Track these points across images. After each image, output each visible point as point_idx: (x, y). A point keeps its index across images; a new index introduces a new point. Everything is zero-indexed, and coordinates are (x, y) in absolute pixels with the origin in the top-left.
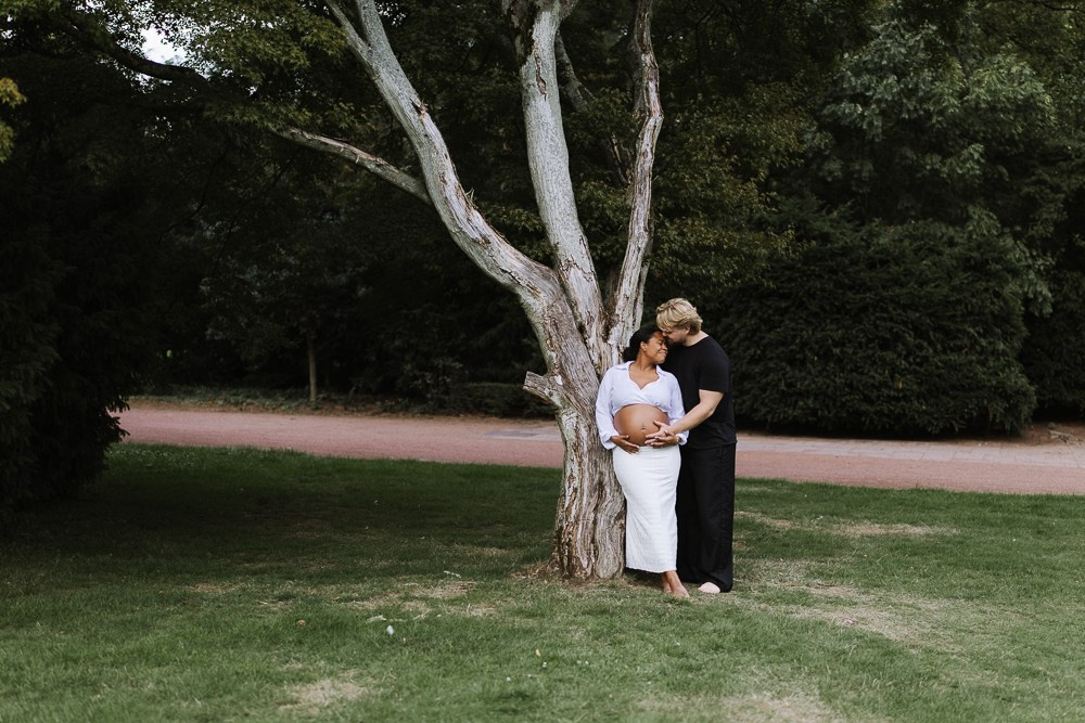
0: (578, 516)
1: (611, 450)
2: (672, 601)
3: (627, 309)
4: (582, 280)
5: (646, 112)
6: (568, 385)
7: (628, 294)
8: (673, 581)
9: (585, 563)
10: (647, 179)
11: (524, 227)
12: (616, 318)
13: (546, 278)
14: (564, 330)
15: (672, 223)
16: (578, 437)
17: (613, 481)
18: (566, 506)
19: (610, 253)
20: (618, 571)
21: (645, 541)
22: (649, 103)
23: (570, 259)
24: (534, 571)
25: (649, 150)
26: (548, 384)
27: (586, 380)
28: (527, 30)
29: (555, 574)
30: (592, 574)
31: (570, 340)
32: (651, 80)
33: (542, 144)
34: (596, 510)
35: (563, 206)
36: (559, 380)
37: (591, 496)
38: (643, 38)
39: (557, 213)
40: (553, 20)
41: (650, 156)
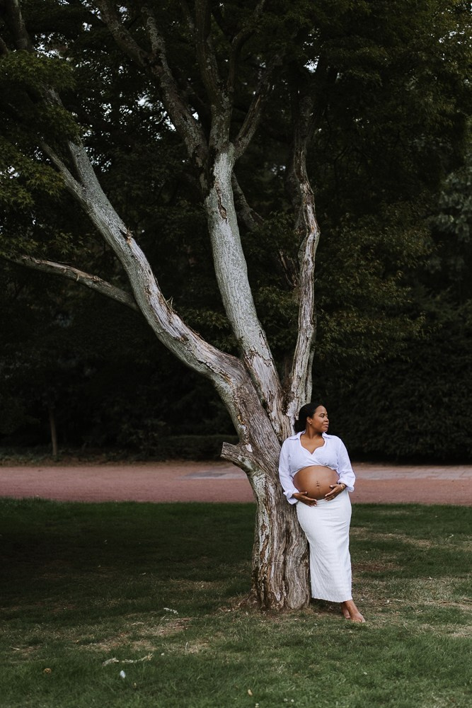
0: (271, 558)
1: (295, 505)
2: (353, 627)
3: (301, 387)
4: (263, 367)
5: (306, 230)
6: (257, 452)
7: (301, 375)
8: (352, 609)
9: (278, 597)
10: (311, 282)
11: (215, 325)
12: (292, 395)
13: (235, 366)
14: (251, 407)
15: (331, 316)
16: (267, 494)
17: (297, 528)
18: (261, 550)
19: (284, 343)
20: (306, 602)
21: (327, 577)
22: (308, 222)
23: (253, 349)
24: (237, 604)
25: (310, 259)
26: (241, 452)
27: (271, 447)
28: (209, 169)
29: (254, 606)
30: (284, 606)
31: (256, 415)
32: (309, 203)
33: (226, 258)
34: (285, 553)
35: (245, 307)
36: (249, 448)
37: (281, 542)
38: (300, 171)
39: (240, 313)
40: (229, 159)
41: (311, 264)
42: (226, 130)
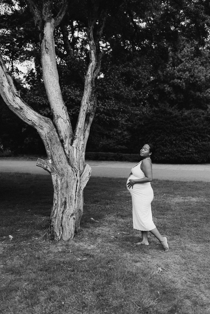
0: (57, 215)
3: (80, 133)
4: (63, 123)
5: (90, 61)
6: (53, 163)
7: (80, 127)
9: (58, 234)
10: (89, 85)
12: (76, 137)
13: (47, 122)
14: (54, 142)
16: (57, 184)
18: (53, 210)
20: (71, 237)
22: (91, 58)
23: (58, 115)
25: (90, 74)
26: (46, 163)
27: (60, 161)
28: (42, 31)
30: (61, 239)
31: (56, 146)
32: (93, 50)
33: (47, 72)
34: (63, 213)
36: (50, 161)
37: (61, 207)
38: (90, 35)
39: (53, 98)
40: (51, 26)
41: (90, 76)
42: (49, 11)
